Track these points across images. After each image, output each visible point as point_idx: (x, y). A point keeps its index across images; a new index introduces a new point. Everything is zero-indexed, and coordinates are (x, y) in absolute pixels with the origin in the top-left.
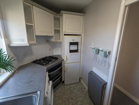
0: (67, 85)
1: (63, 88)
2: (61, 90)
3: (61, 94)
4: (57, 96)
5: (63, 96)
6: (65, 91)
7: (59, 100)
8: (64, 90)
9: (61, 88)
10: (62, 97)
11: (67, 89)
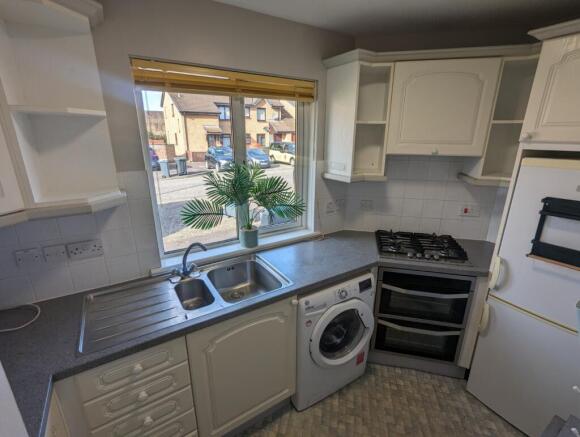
0: (473, 399)
1: (445, 389)
2: (430, 387)
3: (416, 395)
4: (398, 385)
5: (414, 404)
6: (440, 405)
7: (389, 397)
8: (438, 398)
9: (436, 382)
10: (406, 402)
11: (457, 409)
